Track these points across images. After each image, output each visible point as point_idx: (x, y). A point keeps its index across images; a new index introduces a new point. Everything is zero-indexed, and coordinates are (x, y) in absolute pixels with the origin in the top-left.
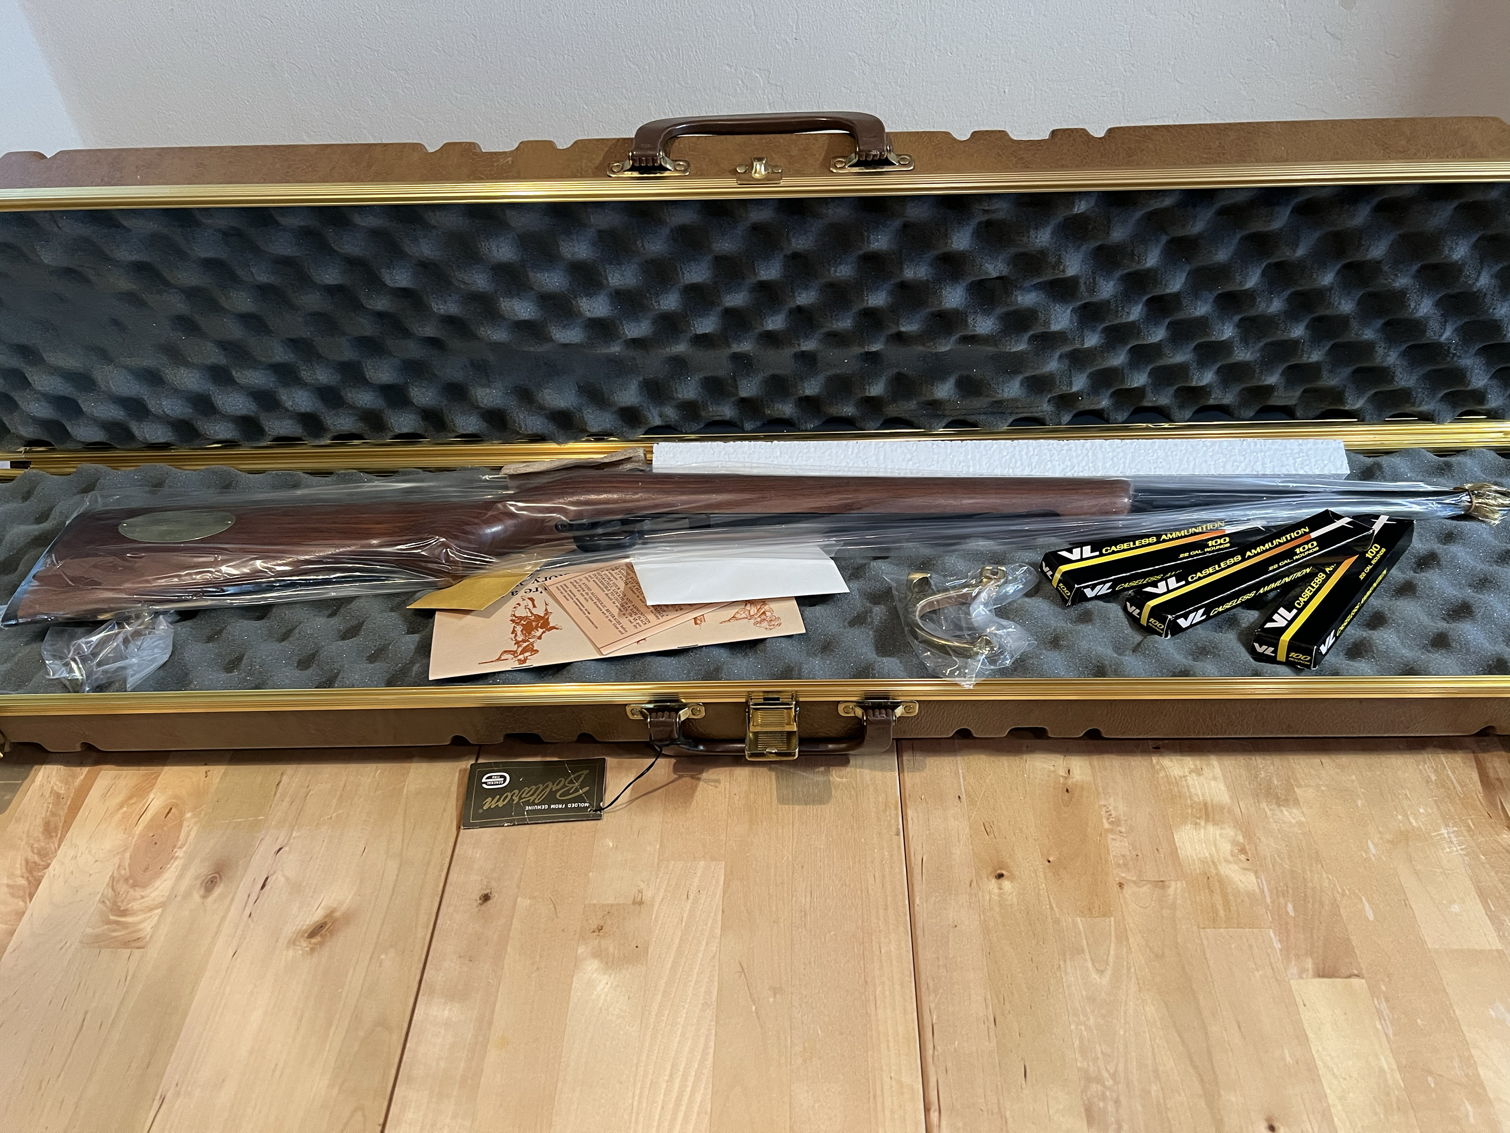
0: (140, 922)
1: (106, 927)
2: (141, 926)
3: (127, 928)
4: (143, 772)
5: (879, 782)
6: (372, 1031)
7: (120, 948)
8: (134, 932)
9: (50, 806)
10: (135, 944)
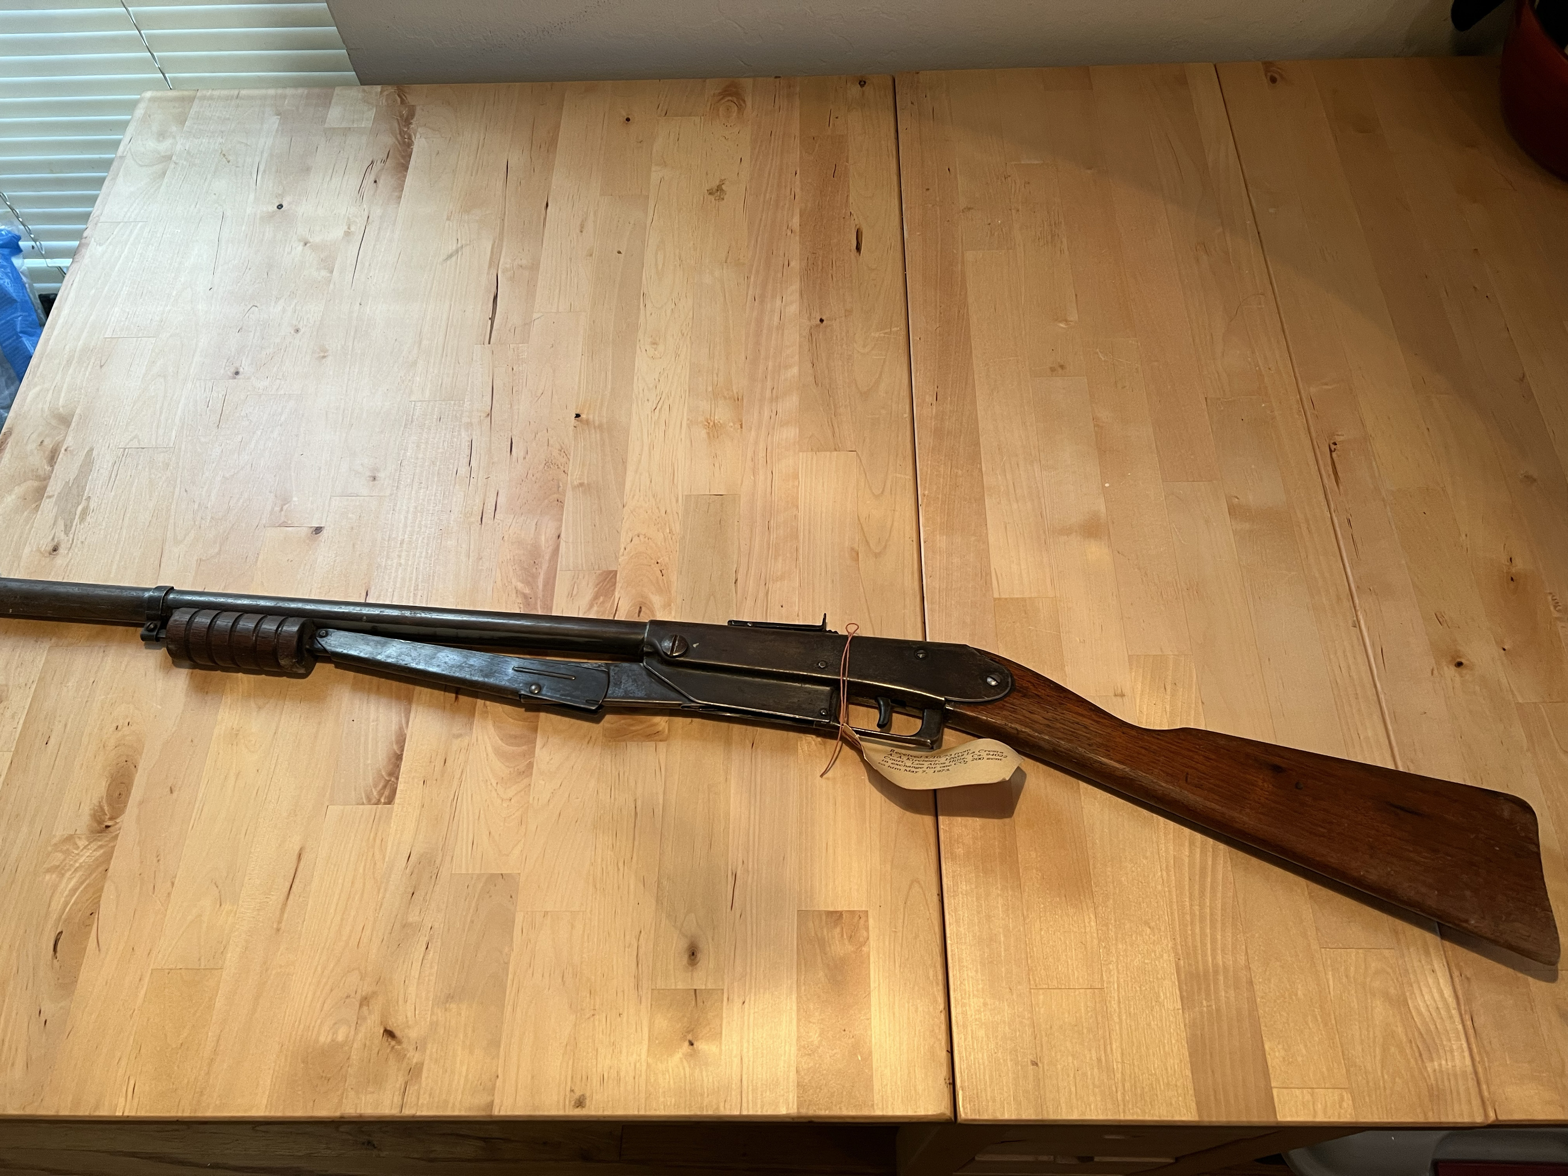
1: (623, 721)
4: (599, 572)
5: (1327, 575)
6: (904, 814)
7: (643, 741)
8: (651, 726)
9: (521, 606)
10: (657, 737)
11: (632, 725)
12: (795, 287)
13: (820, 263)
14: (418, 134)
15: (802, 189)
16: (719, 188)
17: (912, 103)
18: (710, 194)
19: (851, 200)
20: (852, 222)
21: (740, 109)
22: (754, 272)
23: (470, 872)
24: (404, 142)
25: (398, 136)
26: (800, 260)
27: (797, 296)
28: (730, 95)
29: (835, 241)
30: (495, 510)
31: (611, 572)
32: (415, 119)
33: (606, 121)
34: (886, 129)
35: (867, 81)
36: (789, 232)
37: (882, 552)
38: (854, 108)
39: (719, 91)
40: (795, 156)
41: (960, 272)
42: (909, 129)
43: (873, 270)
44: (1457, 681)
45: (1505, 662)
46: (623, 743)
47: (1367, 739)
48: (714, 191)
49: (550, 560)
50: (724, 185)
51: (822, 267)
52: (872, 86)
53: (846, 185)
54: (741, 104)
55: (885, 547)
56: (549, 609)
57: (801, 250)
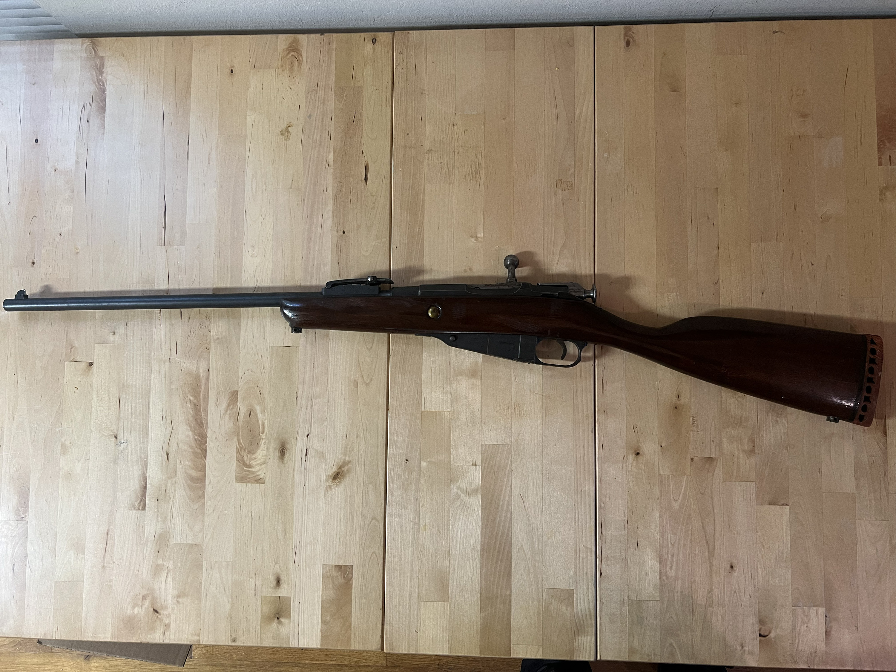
0: (259, 471)
1: (244, 473)
2: (259, 473)
3: (253, 474)
4: (229, 391)
5: (584, 403)
6: (371, 522)
7: (254, 483)
8: (257, 476)
9: (193, 410)
10: (260, 481)
11: (249, 475)
12: (329, 207)
13: (344, 190)
14: (108, 81)
15: (335, 131)
16: (287, 131)
17: (403, 61)
18: (282, 134)
19: (363, 141)
20: (363, 158)
21: (300, 62)
22: (306, 197)
23: (182, 543)
24: (101, 88)
25: (97, 83)
26: (333, 188)
27: (330, 215)
28: (293, 50)
29: (353, 173)
30: (176, 353)
31: (235, 391)
32: (105, 68)
33: (219, 72)
34: (386, 82)
35: (377, 39)
36: (327, 165)
37: (369, 383)
38: (368, 63)
39: (286, 47)
40: (331, 105)
41: (421, 200)
42: (400, 83)
43: (373, 196)
44: (634, 462)
45: (660, 453)
46: (245, 484)
47: (585, 491)
48: (284, 132)
49: (205, 383)
50: (289, 128)
51: (345, 193)
52: (381, 43)
53: (361, 129)
54: (299, 59)
55: (371, 380)
56: (206, 411)
57: (334, 180)
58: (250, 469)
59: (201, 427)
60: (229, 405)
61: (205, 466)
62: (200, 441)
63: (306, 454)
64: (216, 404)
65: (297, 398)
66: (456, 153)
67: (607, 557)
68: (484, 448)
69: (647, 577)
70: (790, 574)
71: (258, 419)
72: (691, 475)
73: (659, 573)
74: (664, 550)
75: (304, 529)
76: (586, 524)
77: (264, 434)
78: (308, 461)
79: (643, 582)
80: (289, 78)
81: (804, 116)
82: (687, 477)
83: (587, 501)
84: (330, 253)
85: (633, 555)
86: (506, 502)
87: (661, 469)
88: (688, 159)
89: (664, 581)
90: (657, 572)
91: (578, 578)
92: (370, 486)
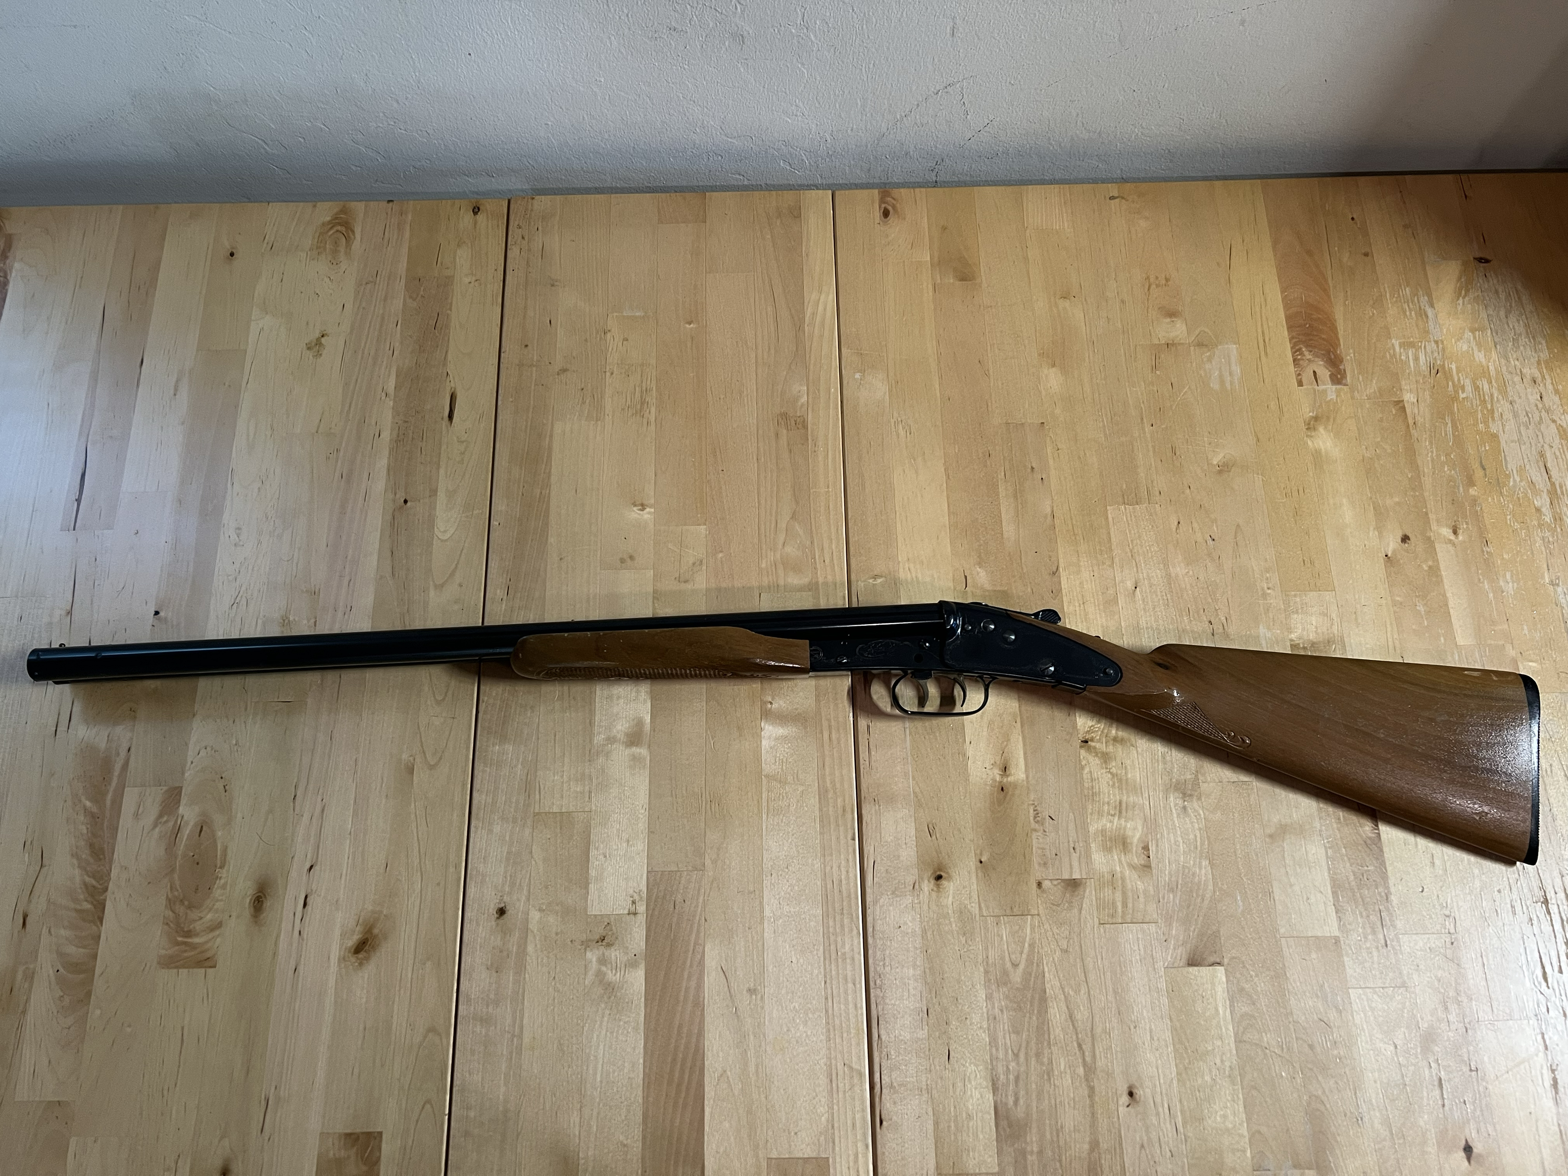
0: (206, 942)
1: (176, 948)
2: (206, 947)
3: (195, 949)
4: (165, 788)
5: (838, 785)
6: (425, 1037)
7: (194, 968)
8: (203, 952)
9: (89, 826)
10: (207, 964)
11: (186, 951)
12: (382, 463)
13: (411, 434)
14: (14, 271)
15: (401, 343)
16: (318, 343)
17: (523, 238)
18: (309, 349)
19: (450, 357)
20: (448, 384)
21: (349, 241)
22: (343, 445)
23: (31, 1099)
26: (392, 430)
27: (384, 472)
28: (340, 224)
29: (429, 407)
30: (70, 721)
31: (176, 788)
32: (12, 251)
33: (209, 257)
34: (493, 270)
35: (481, 208)
36: (384, 394)
37: (437, 764)
38: (464, 242)
39: (328, 219)
40: (397, 303)
41: (547, 447)
42: (516, 270)
43: (463, 442)
44: (934, 894)
45: (980, 874)
46: (175, 970)
47: (844, 954)
48: (313, 344)
49: (120, 776)
50: (323, 340)
51: (413, 438)
52: (487, 215)
53: (446, 339)
54: (349, 237)
55: (440, 759)
56: (114, 830)
57: (393, 417)
58: (189, 940)
59: (100, 859)
60: (160, 816)
61: (99, 937)
62: (94, 887)
63: (305, 905)
64: (137, 816)
65: (295, 796)
66: (608, 374)
67: (892, 1086)
68: (651, 880)
69: (971, 1124)
70: (1241, 1102)
71: (215, 841)
72: (1038, 915)
73: (993, 1113)
74: (1000, 1065)
75: (288, 1058)
76: (849, 1020)
77: (226, 868)
78: (307, 919)
79: (965, 1134)
80: (330, 264)
81: (1172, 314)
82: (1032, 920)
83: (849, 974)
84: (378, 537)
85: (941, 1078)
86: (693, 984)
87: (983, 905)
88: (992, 380)
89: (1005, 1130)
90: (989, 1114)
91: (836, 1132)
92: (429, 964)
